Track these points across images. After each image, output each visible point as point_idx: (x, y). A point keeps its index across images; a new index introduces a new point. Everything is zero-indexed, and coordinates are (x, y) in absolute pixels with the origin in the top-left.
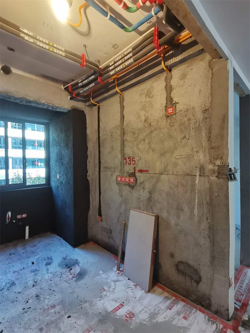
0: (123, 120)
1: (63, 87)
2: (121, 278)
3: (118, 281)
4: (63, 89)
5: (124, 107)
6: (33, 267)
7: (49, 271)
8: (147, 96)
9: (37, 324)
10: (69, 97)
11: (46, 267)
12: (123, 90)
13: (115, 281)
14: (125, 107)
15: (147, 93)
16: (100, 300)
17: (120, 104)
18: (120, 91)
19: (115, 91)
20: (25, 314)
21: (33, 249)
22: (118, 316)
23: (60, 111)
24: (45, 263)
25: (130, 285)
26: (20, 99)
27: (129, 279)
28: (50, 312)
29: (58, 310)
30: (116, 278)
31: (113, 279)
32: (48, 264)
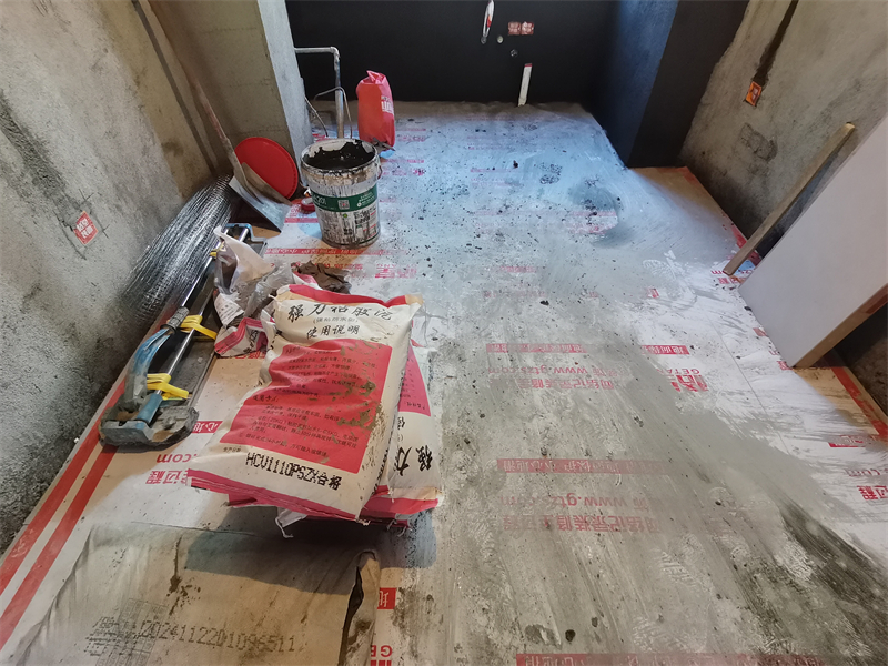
2: (723, 294)
3: (709, 295)
6: (514, 175)
7: (543, 197)
9: (483, 281)
11: (540, 186)
13: (699, 293)
16: (632, 309)
20: (468, 254)
21: (528, 134)
22: (659, 365)
24: (541, 175)
25: (740, 322)
27: (747, 308)
28: (512, 274)
29: (530, 280)
30: (706, 287)
31: (696, 284)
32: (547, 180)
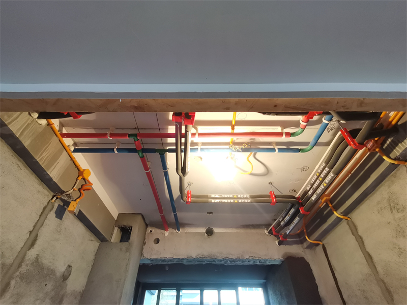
0: (373, 262)
1: (266, 232)
4: (267, 234)
5: (361, 238)
8: (391, 209)
10: (277, 242)
12: (347, 213)
14: (364, 239)
15: (390, 205)
17: (353, 234)
18: (343, 215)
19: (335, 217)
23: (270, 264)
26: (224, 259)
